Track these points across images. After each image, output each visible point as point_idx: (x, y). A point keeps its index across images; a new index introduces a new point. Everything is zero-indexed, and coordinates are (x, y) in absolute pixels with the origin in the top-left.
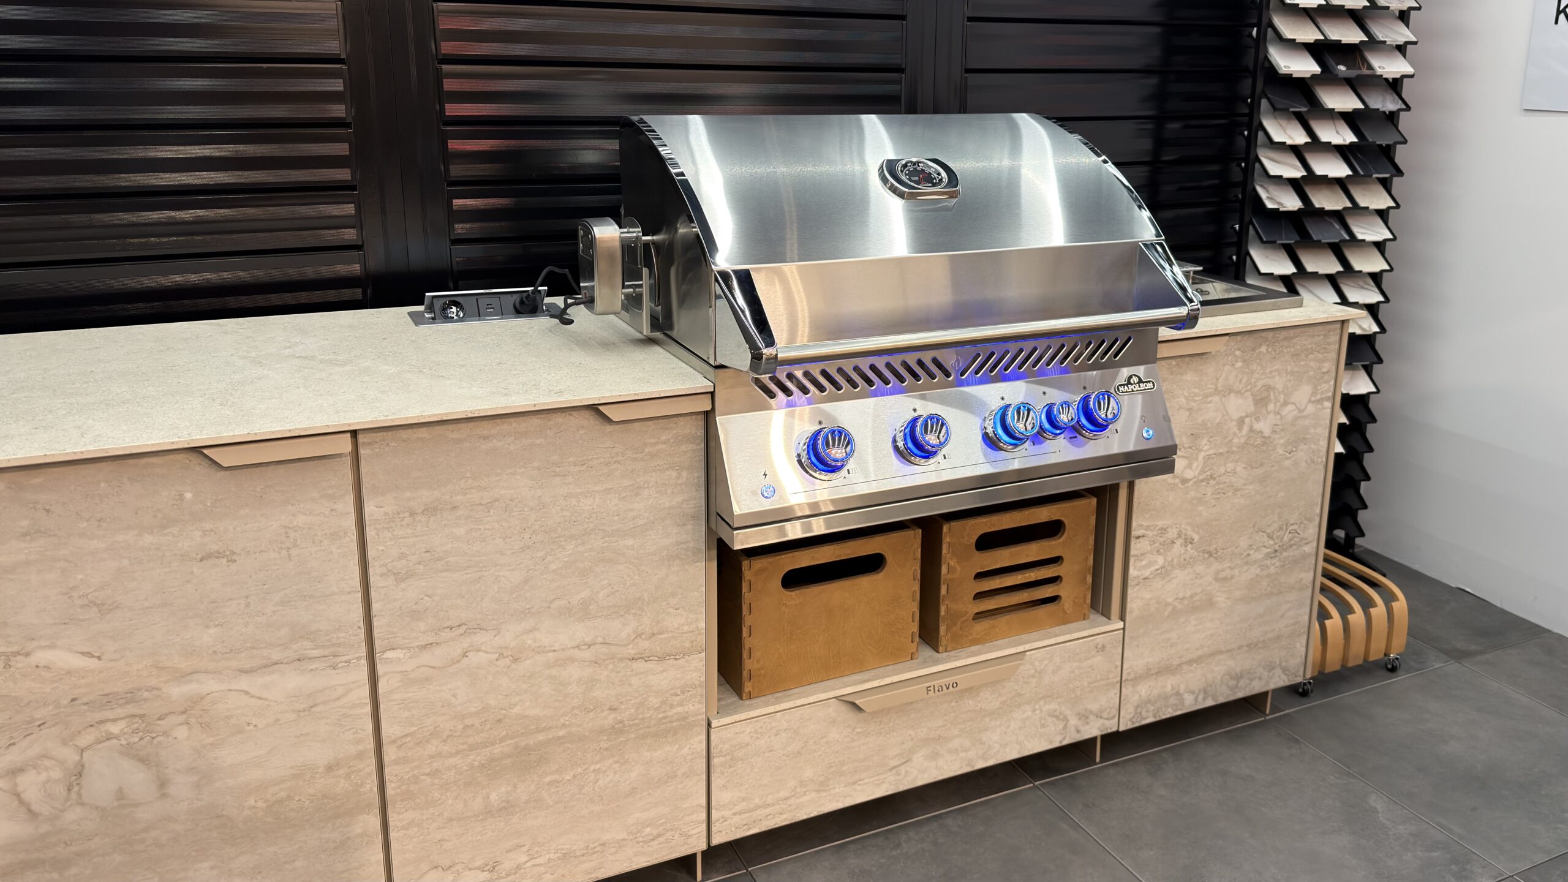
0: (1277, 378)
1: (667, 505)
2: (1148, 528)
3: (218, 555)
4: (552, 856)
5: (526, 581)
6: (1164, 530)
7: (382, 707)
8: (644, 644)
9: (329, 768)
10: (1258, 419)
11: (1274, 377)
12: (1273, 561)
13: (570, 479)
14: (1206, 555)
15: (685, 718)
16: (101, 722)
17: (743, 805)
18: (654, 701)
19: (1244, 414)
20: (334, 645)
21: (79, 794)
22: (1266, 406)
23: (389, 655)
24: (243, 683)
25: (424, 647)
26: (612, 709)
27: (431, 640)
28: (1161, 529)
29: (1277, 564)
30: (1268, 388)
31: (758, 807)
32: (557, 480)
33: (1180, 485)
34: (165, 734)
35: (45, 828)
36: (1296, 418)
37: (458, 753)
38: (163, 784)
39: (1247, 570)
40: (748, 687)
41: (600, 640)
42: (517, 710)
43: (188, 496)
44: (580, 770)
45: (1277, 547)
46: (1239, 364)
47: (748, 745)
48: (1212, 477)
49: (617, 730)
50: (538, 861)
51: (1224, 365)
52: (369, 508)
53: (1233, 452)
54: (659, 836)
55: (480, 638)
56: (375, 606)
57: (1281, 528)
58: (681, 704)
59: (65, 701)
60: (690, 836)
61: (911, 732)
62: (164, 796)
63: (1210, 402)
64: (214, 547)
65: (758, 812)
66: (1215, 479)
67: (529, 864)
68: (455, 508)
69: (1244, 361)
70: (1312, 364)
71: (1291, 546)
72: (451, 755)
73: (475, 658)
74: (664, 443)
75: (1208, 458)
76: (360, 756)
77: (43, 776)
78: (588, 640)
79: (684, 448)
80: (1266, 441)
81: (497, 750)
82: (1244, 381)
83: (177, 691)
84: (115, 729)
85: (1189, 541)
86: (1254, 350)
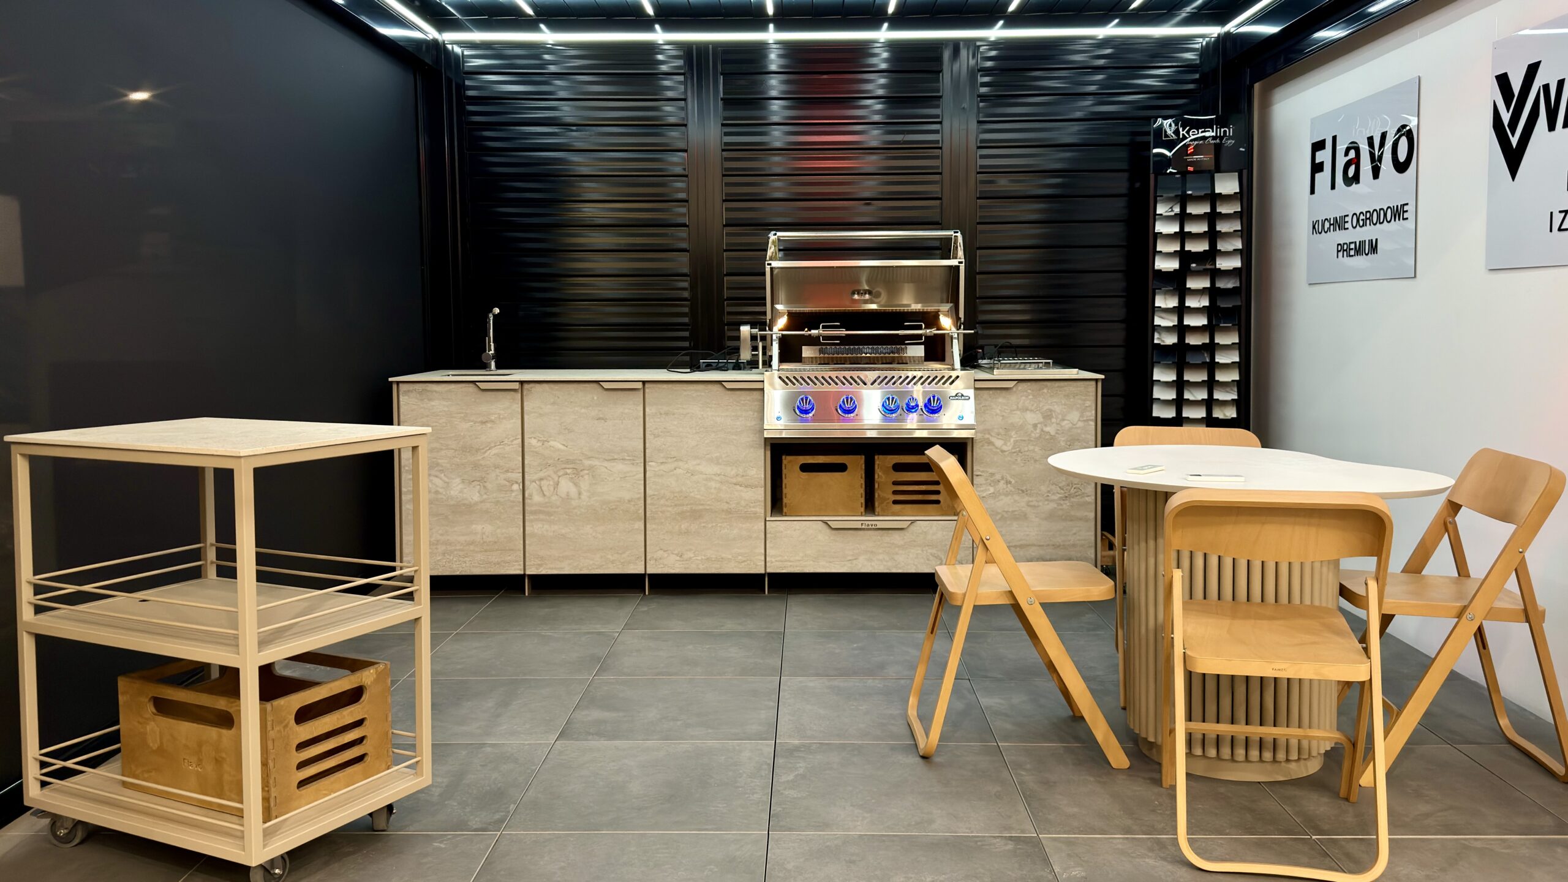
0: (1056, 407)
1: (749, 425)
2: (983, 472)
3: (603, 419)
4: (703, 557)
5: (697, 445)
6: (992, 474)
7: (647, 483)
8: (740, 479)
9: (629, 501)
10: (1046, 426)
11: (1054, 405)
12: (1066, 502)
13: (713, 409)
14: (1020, 492)
15: (755, 514)
16: (565, 468)
17: (779, 558)
18: (743, 503)
19: (1037, 422)
20: (635, 456)
21: (557, 492)
22: (1050, 419)
23: (650, 463)
24: (606, 464)
25: (662, 463)
26: (727, 503)
27: (664, 461)
28: (991, 473)
29: (1068, 504)
30: (1051, 410)
31: (786, 561)
32: (708, 409)
33: (1000, 453)
34: (582, 476)
35: (547, 500)
36: (1071, 429)
37: (671, 506)
38: (580, 494)
39: (1048, 504)
40: (785, 510)
41: (723, 474)
42: (692, 494)
43: (595, 398)
44: (714, 524)
45: (1066, 495)
46: (1031, 397)
47: (782, 532)
48: (1020, 451)
49: (729, 512)
50: (697, 558)
51: (1021, 396)
52: (647, 410)
53: (1032, 441)
54: (744, 561)
55: (681, 464)
56: (647, 445)
57: (1068, 485)
58: (753, 507)
59: (556, 459)
60: (757, 565)
61: (858, 545)
62: (580, 498)
63: (1015, 414)
64: (601, 416)
65: (786, 563)
66: (1022, 453)
67: (694, 558)
68: (674, 414)
69: (1033, 396)
70: (1080, 402)
71: (1077, 496)
72: (668, 506)
73: (679, 471)
74: (748, 400)
75: (1016, 442)
76: (639, 499)
77: (548, 483)
78: (718, 473)
79: (756, 403)
80: (1053, 438)
81: (685, 508)
82: (1035, 405)
83: (587, 463)
84: (569, 471)
85: (1008, 482)
86: (1040, 390)
